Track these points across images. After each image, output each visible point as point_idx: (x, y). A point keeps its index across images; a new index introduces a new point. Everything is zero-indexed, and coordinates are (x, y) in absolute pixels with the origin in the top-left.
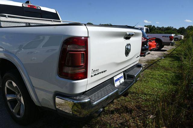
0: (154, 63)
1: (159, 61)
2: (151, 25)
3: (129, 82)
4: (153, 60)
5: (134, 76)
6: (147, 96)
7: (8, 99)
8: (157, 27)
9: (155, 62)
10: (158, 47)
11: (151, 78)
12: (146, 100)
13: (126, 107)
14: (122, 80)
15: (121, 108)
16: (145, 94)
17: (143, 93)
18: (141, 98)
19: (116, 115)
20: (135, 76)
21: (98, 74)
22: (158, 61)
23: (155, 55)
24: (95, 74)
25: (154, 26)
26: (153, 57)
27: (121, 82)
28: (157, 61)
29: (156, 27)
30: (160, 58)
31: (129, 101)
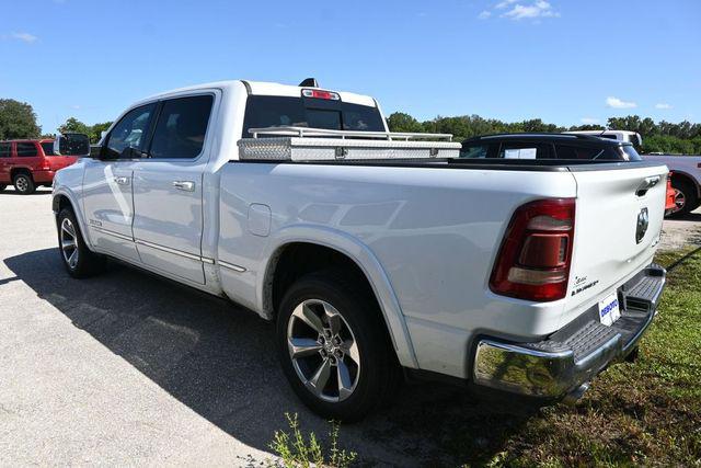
0: (675, 264)
1: (694, 259)
2: (636, 118)
3: (635, 318)
4: (672, 255)
5: (650, 302)
6: (679, 370)
7: (295, 350)
8: (663, 124)
9: (681, 262)
10: (678, 205)
11: (680, 315)
12: (679, 383)
13: (619, 400)
14: (616, 313)
15: (601, 399)
16: (673, 365)
17: (663, 362)
18: (659, 376)
19: (594, 418)
20: (653, 302)
21: (585, 288)
22: (690, 255)
23: (673, 232)
24: (578, 288)
25: (647, 120)
26: (667, 241)
27: (614, 319)
28: (686, 257)
29: (656, 123)
30: (695, 247)
31: (623, 383)
